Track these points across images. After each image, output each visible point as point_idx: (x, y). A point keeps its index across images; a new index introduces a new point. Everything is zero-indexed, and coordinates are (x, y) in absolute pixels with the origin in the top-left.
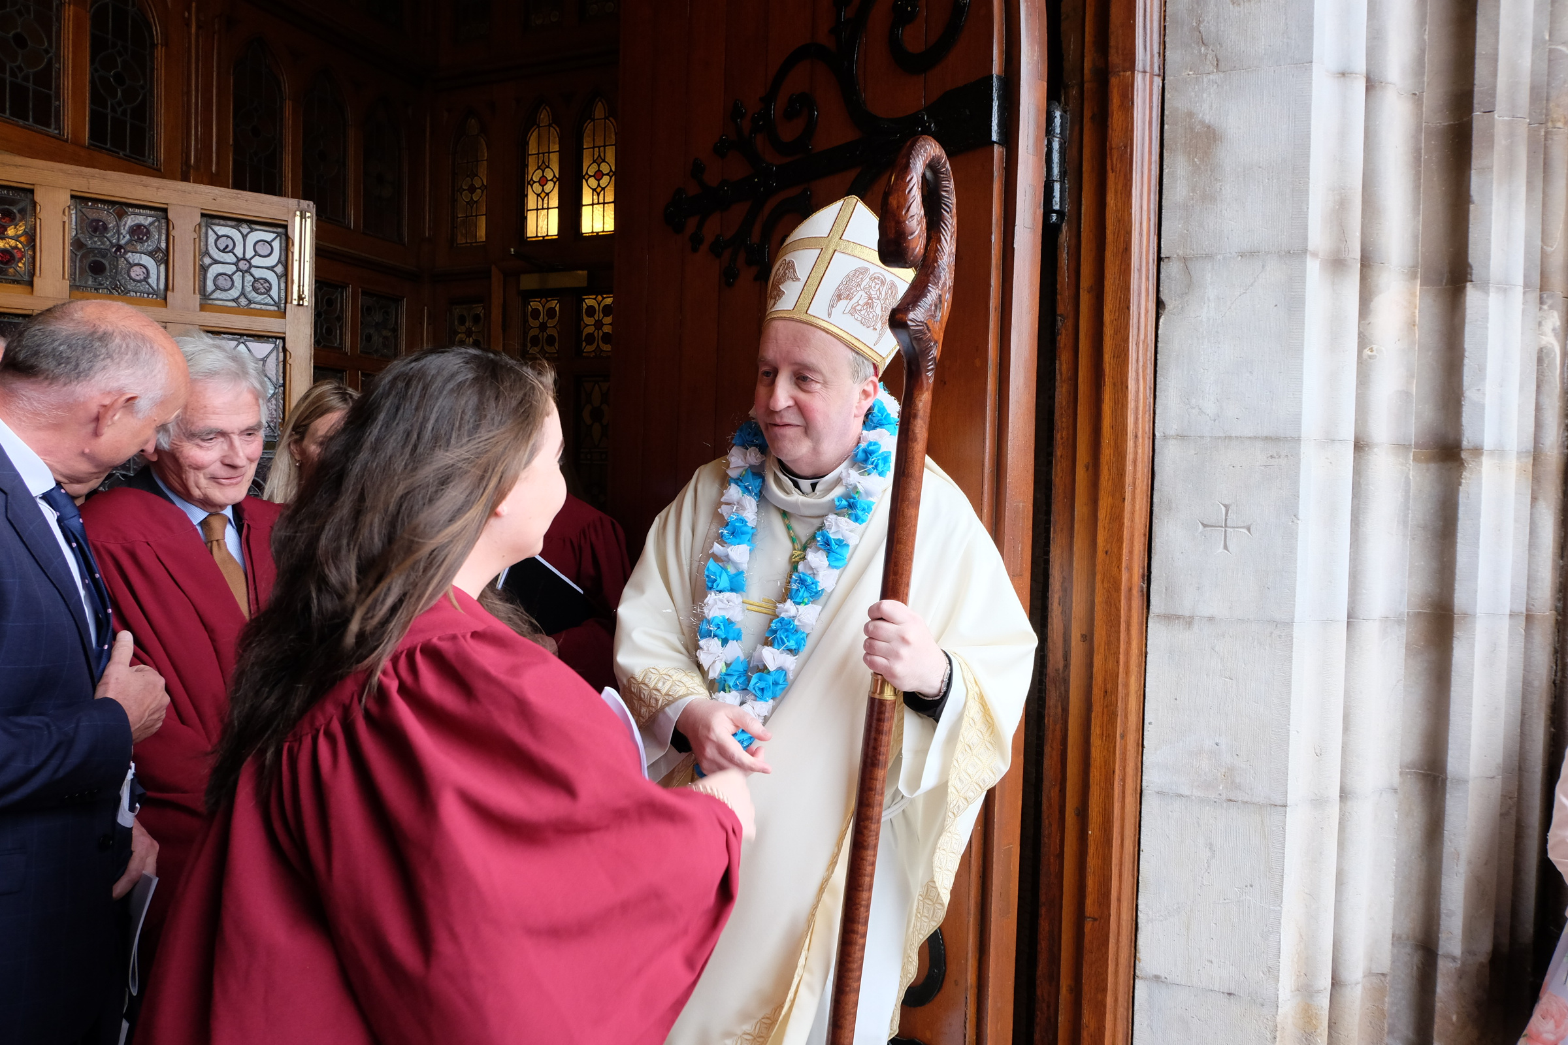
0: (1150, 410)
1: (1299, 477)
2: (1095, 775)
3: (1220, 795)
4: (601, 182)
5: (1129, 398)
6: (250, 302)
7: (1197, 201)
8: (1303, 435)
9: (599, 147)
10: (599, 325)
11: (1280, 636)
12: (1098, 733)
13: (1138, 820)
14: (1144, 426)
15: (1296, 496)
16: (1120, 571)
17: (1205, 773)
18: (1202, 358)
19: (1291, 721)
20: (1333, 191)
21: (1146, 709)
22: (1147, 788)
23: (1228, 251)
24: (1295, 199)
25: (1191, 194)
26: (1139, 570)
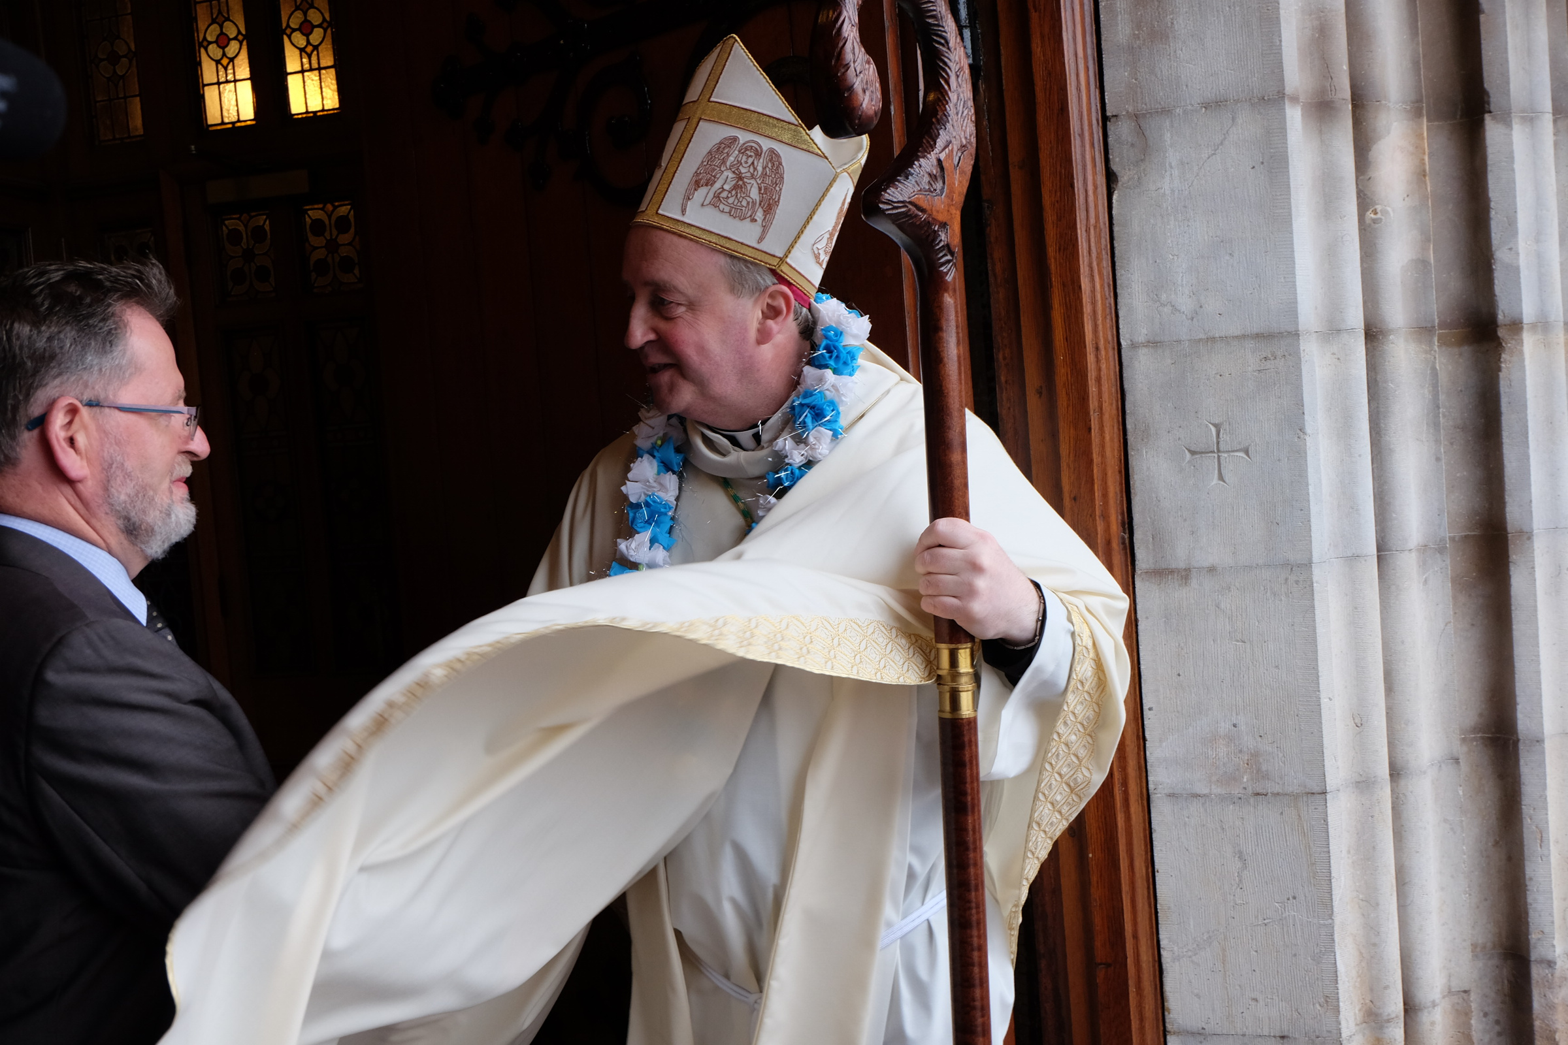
0: (1111, 313)
1: (1301, 381)
3: (1245, 788)
4: (311, 37)
5: (1084, 300)
7: (1144, 40)
8: (1300, 328)
11: (1297, 582)
13: (1148, 832)
14: (1105, 333)
15: (1300, 404)
16: (1094, 520)
17: (1224, 764)
18: (1169, 242)
19: (1321, 686)
20: (1310, 15)
21: (1143, 691)
22: (1155, 791)
23: (1188, 102)
24: (1264, 30)
25: (1137, 32)
26: (1117, 516)
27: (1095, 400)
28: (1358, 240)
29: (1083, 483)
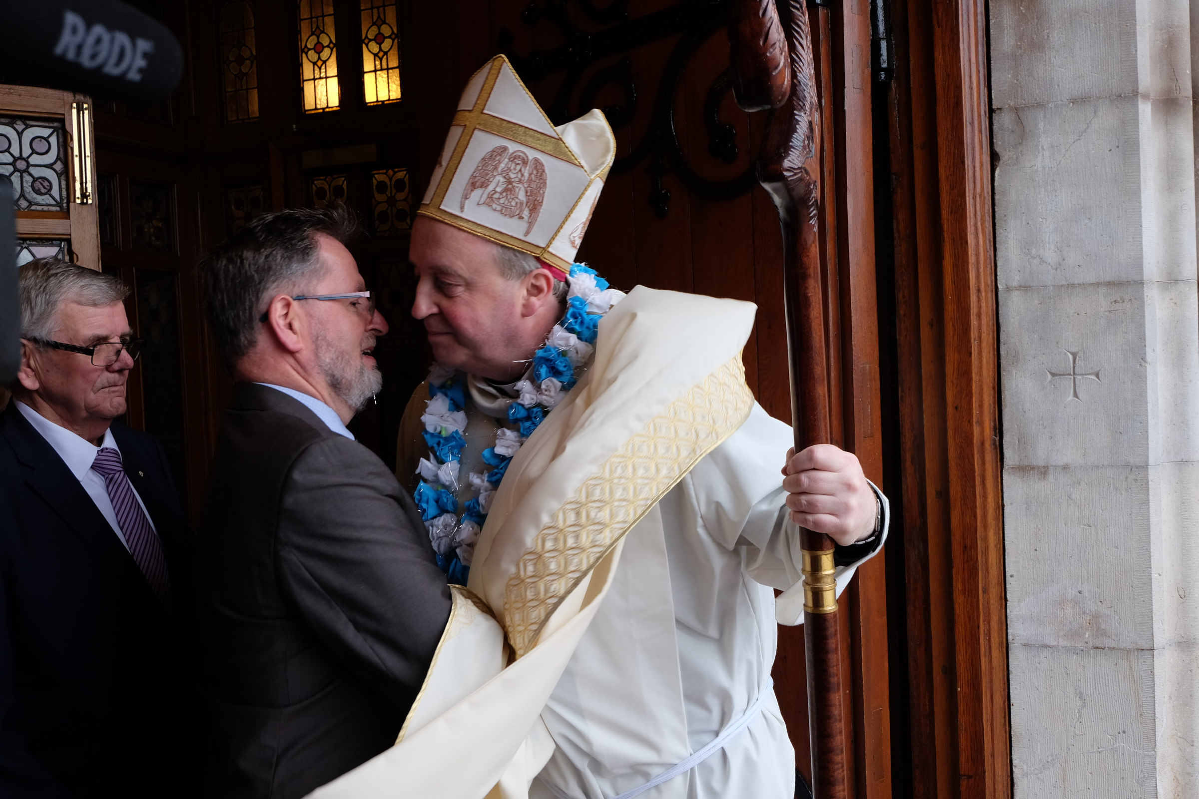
0: (991, 263)
1: (1144, 320)
2: (960, 631)
3: (1087, 643)
4: (382, 45)
5: (970, 253)
6: (31, 204)
7: (1025, 50)
8: (1145, 278)
9: (378, 8)
10: (391, 201)
11: (1136, 480)
12: (960, 588)
13: (1006, 674)
14: (986, 279)
15: (1142, 338)
16: (971, 425)
17: (1070, 622)
18: (1040, 208)
19: (1152, 563)
20: (1161, 30)
21: (1006, 562)
22: (1013, 641)
23: (1059, 98)
24: (1123, 42)
25: (1019, 43)
26: (990, 423)
27: (975, 331)
28: (1195, 209)
29: (964, 396)
